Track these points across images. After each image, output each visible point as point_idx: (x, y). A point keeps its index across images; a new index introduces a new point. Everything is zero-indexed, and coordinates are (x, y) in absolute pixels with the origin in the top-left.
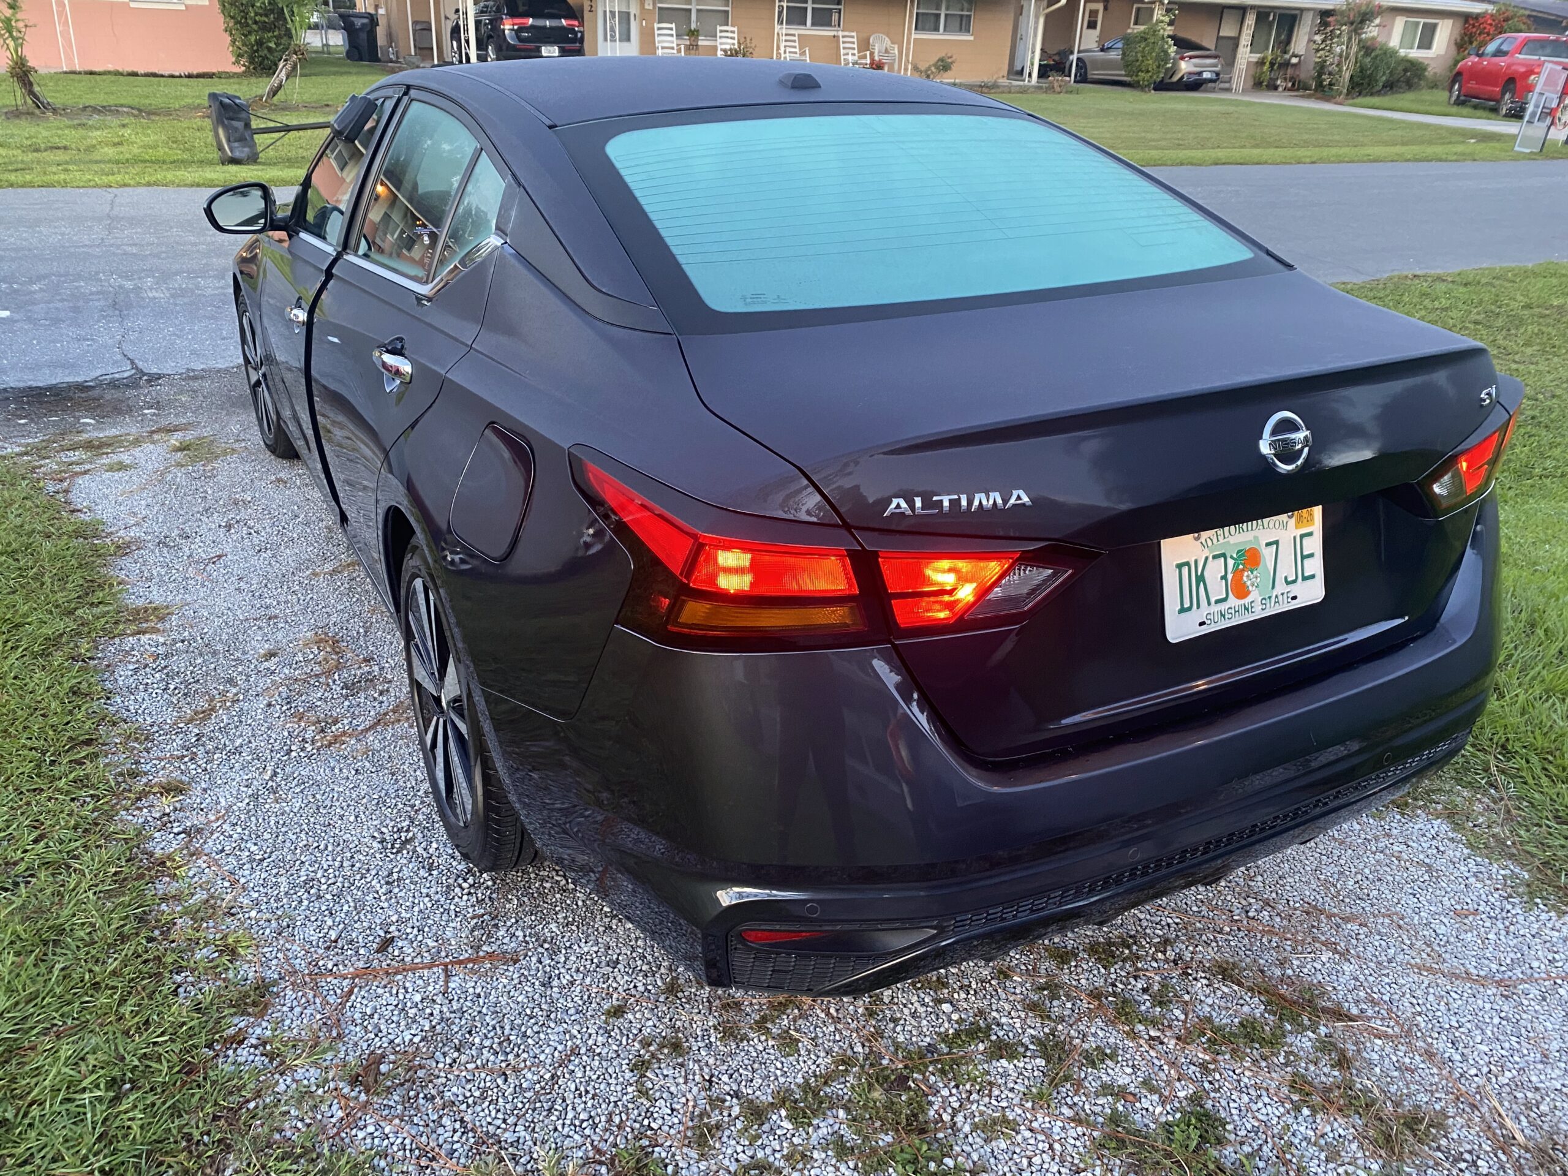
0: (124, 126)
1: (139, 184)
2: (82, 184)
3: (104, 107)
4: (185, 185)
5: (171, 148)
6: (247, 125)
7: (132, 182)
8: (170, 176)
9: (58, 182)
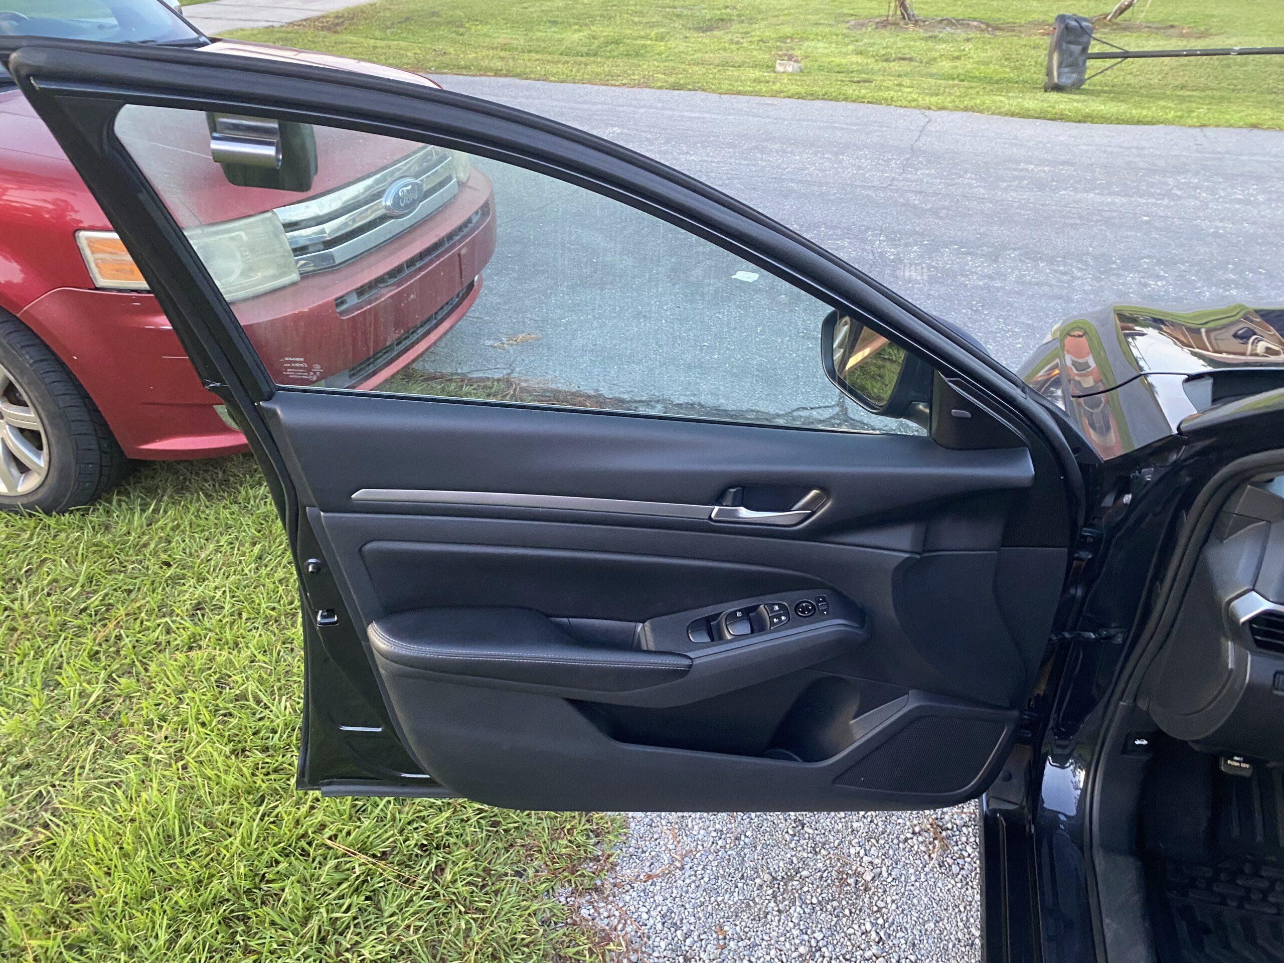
0: (968, 40)
1: (956, 108)
2: (905, 103)
3: (958, 20)
4: (1000, 114)
5: (1002, 66)
6: (1085, 49)
7: (950, 105)
8: (988, 100)
9: (886, 99)
